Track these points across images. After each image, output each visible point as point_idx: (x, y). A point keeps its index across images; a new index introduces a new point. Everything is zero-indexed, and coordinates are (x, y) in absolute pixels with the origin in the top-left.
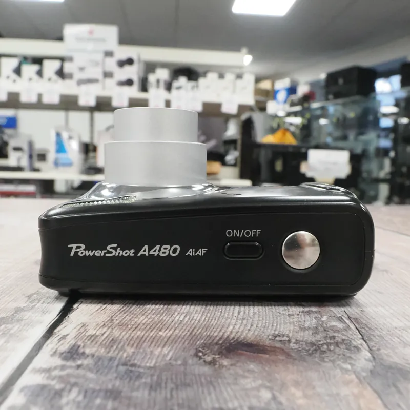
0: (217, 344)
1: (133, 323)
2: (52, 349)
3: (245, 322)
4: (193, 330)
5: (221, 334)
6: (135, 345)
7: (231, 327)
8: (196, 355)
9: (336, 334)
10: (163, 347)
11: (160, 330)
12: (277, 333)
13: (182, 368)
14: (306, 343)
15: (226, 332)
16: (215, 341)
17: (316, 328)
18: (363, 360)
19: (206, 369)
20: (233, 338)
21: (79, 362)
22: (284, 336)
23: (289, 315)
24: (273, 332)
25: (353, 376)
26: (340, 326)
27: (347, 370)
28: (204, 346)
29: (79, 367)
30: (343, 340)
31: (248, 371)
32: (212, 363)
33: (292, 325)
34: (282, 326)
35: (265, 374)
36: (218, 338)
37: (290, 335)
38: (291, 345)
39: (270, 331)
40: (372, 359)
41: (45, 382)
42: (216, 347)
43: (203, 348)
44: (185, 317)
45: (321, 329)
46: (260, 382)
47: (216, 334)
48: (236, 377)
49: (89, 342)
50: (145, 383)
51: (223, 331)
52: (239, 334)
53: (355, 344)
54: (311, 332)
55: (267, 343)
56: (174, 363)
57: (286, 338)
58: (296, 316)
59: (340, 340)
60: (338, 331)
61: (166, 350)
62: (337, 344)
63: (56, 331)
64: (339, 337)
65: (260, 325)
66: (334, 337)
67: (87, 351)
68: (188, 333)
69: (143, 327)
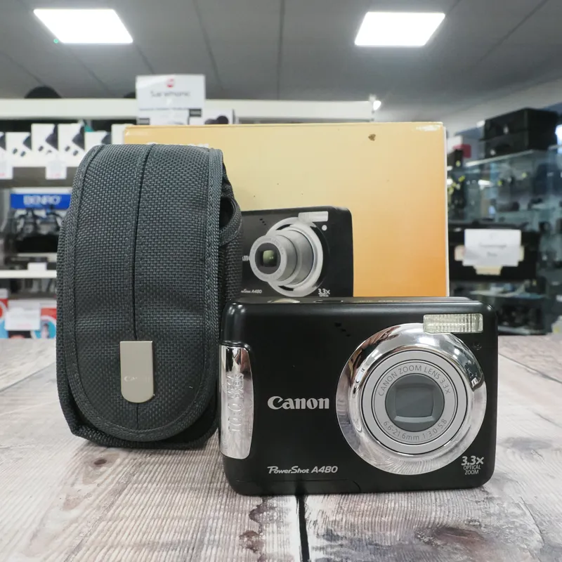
0: (427, 528)
1: (358, 510)
2: (314, 532)
3: (443, 508)
4: (406, 516)
5: (428, 519)
6: (370, 529)
7: (434, 514)
8: (416, 537)
9: (515, 520)
10: (391, 531)
11: (382, 517)
12: (469, 518)
13: (411, 547)
14: (494, 527)
15: (431, 518)
16: (426, 526)
17: (500, 514)
18: (536, 542)
19: (427, 548)
20: (438, 523)
21: (340, 543)
22: (475, 521)
23: (477, 502)
24: (467, 518)
25: (529, 553)
26: (518, 512)
27: (524, 549)
28: (420, 530)
29: (341, 545)
30: (521, 525)
31: (456, 549)
32: (429, 543)
33: (480, 512)
34: (473, 511)
35: (468, 551)
36: (427, 523)
37: (480, 520)
38: (482, 529)
39: (464, 517)
40: (542, 540)
41: (327, 557)
42: (428, 531)
43: (420, 531)
44: (395, 504)
45: (503, 515)
46: (466, 557)
47: (424, 520)
48: (449, 553)
49: (336, 527)
50: (391, 557)
51: (429, 517)
52: (441, 520)
53: (530, 528)
54: (496, 518)
55: (464, 527)
56: (403, 543)
57: (477, 523)
58: (482, 503)
59: (518, 525)
60: (516, 517)
61: (393, 533)
62: (516, 528)
63: (306, 517)
64: (518, 522)
65: (455, 511)
66: (514, 522)
67: (339, 534)
68: (404, 519)
69: (368, 513)
